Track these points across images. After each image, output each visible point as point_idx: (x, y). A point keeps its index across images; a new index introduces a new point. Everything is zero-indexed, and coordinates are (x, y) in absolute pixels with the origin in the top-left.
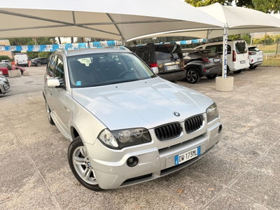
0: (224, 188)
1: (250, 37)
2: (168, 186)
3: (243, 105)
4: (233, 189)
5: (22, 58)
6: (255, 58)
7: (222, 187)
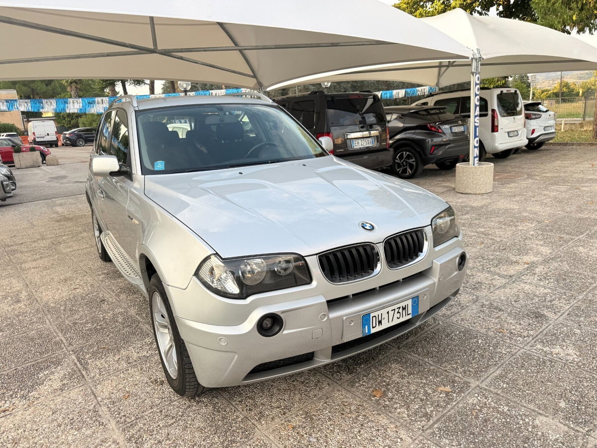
0: (473, 385)
1: (529, 86)
2: (352, 383)
3: (513, 220)
4: (492, 389)
5: (43, 129)
6: (539, 126)
7: (467, 384)
